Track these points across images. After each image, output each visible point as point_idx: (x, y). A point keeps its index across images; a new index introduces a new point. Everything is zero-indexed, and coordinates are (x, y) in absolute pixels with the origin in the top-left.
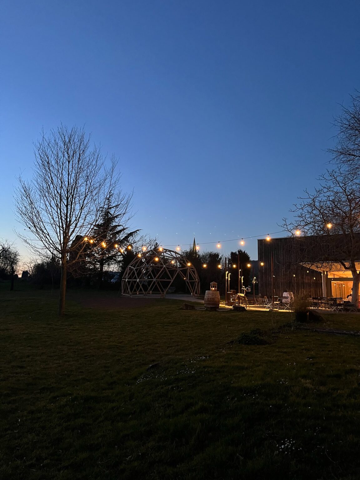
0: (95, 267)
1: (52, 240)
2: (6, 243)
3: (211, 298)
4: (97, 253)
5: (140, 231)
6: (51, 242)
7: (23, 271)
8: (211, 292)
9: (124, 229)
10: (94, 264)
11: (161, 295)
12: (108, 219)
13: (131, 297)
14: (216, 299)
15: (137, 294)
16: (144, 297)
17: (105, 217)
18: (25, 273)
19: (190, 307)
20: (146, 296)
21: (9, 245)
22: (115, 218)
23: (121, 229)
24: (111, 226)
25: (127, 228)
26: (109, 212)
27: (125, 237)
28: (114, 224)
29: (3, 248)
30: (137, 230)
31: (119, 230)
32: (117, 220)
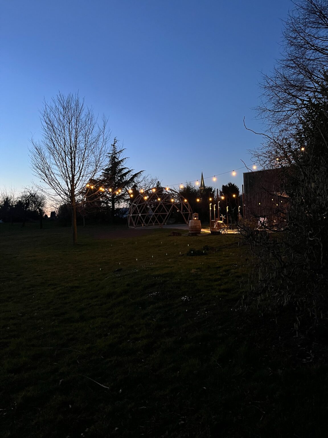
0: (107, 205)
1: (63, 188)
2: (33, 190)
3: (193, 226)
4: (108, 194)
5: (144, 171)
6: (62, 189)
7: (51, 212)
8: (194, 221)
9: (129, 172)
10: (107, 203)
11: (159, 226)
12: (115, 163)
13: (136, 228)
14: (198, 227)
15: (142, 226)
16: (146, 228)
17: (112, 162)
18: (53, 213)
19: (178, 233)
20: (148, 227)
21: (35, 191)
22: (121, 162)
23: (126, 172)
24: (118, 169)
25: (132, 170)
26: (115, 157)
27: (131, 178)
28: (121, 167)
29: (31, 194)
30: (141, 171)
31: (125, 172)
32: (122, 164)
